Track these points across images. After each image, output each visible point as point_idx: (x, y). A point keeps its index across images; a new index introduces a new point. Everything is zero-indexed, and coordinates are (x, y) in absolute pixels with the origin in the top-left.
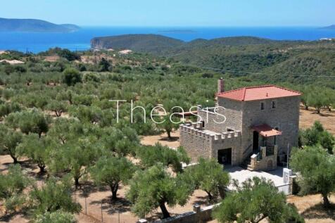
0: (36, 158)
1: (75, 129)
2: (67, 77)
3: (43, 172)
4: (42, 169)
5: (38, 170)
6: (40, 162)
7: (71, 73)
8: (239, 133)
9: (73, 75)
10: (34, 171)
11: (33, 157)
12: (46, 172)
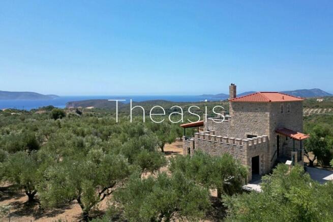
0: (22, 183)
1: (74, 143)
2: (54, 115)
3: (32, 200)
4: (31, 196)
5: (25, 199)
6: (29, 187)
7: (58, 112)
8: (267, 137)
9: (59, 113)
10: (20, 200)
11: (18, 181)
12: (37, 201)
